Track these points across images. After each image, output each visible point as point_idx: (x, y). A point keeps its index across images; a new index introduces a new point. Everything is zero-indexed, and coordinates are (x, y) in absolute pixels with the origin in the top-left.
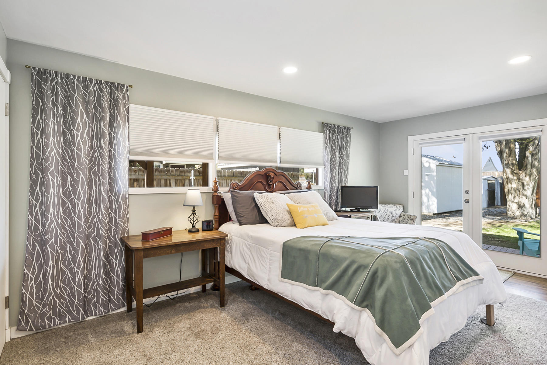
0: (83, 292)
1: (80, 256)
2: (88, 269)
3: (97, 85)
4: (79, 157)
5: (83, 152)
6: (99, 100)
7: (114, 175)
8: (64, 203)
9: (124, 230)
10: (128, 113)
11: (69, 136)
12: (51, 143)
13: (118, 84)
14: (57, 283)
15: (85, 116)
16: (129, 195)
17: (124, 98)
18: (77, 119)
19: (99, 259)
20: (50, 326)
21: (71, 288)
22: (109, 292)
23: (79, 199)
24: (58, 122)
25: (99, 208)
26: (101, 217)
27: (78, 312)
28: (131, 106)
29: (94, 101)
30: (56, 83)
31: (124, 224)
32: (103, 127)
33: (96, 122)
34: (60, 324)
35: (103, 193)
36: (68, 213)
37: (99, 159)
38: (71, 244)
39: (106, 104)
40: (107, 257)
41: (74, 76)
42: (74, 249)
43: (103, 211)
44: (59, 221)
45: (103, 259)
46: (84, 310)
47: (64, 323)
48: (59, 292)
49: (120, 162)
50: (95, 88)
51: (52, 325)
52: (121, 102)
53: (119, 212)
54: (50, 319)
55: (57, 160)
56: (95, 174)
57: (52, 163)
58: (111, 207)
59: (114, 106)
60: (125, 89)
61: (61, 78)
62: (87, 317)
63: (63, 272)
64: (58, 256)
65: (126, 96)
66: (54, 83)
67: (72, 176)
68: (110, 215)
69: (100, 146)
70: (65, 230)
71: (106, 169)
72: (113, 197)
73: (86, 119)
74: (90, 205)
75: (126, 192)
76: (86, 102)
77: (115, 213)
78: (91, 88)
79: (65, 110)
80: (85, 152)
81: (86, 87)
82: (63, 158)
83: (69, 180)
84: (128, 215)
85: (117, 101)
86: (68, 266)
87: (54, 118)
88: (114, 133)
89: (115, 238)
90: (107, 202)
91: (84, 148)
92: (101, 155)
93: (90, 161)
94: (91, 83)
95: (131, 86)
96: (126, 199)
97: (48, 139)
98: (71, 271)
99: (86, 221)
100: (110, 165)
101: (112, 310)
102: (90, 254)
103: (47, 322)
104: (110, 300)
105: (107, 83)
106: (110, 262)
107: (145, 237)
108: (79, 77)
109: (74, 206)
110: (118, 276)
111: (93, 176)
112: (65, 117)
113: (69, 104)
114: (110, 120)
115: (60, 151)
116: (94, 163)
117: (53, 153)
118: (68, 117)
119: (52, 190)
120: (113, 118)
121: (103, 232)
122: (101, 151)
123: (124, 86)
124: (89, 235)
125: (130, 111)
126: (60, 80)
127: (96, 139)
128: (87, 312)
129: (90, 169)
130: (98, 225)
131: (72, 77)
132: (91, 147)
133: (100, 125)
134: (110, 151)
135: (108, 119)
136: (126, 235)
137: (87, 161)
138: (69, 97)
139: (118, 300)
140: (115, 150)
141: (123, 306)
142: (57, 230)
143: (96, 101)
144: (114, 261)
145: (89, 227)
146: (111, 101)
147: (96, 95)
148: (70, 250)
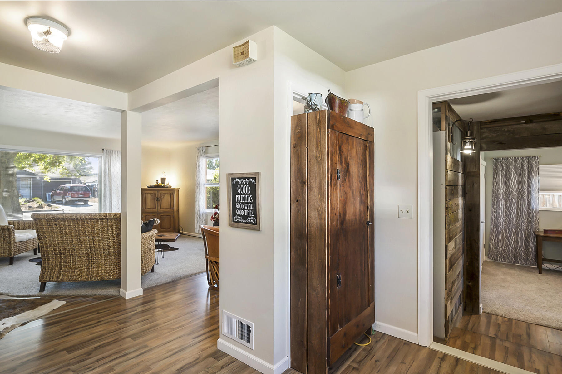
0: (514, 251)
1: (513, 235)
2: (516, 242)
3: (521, 160)
4: (512, 192)
5: (514, 190)
6: (523, 166)
7: (531, 200)
8: (506, 212)
9: (536, 228)
10: (538, 169)
11: (508, 183)
12: (500, 187)
13: (533, 157)
14: (503, 244)
15: (515, 174)
16: (539, 210)
17: (536, 163)
18: (512, 176)
19: (522, 238)
20: (500, 261)
21: (509, 248)
22: (527, 256)
23: (512, 211)
24: (503, 179)
25: (522, 216)
26: (523, 219)
27: (512, 259)
28: (540, 166)
29: (520, 167)
30: (503, 162)
31: (536, 224)
32: (524, 179)
33: (521, 176)
34: (504, 262)
35: (524, 209)
36: (508, 216)
37: (522, 193)
38: (509, 230)
39: (526, 168)
40: (526, 238)
41: (510, 158)
42: (510, 232)
43: (524, 217)
44: (504, 219)
45: (524, 239)
46: (514, 259)
47: (506, 262)
48: (503, 248)
49: (534, 195)
50: (520, 161)
51: (501, 260)
52: (534, 165)
53: (533, 218)
54: (500, 257)
55: (503, 194)
56: (520, 199)
57: (501, 195)
58: (529, 216)
59: (530, 168)
60: (536, 158)
61: (505, 160)
62: (516, 263)
63: (505, 241)
64: (503, 233)
65: (537, 162)
66: (502, 162)
67: (509, 201)
68: (528, 219)
69: (522, 187)
70: (507, 223)
71: (526, 198)
72: (530, 211)
73: (516, 176)
74: (518, 214)
75: (537, 209)
76: (516, 169)
77: (531, 219)
78: (518, 162)
79: (506, 173)
80: (515, 190)
81: (516, 161)
82: (505, 193)
83: (508, 202)
84: (538, 221)
85: (532, 165)
86: (508, 239)
87: (501, 177)
88: (530, 180)
89: (531, 231)
90: (527, 213)
91: (515, 189)
92: (524, 192)
93: (518, 194)
94: (518, 159)
95: (540, 156)
96: (537, 213)
97: (499, 186)
98: (509, 241)
99: (516, 221)
100: (528, 196)
101: (529, 265)
102: (518, 236)
103: (499, 258)
104: (528, 259)
105: (526, 157)
106: (528, 242)
107: (545, 231)
108: (512, 158)
109: (510, 213)
110: (532, 249)
111: (519, 201)
112: (506, 176)
113: (508, 170)
114: (528, 174)
115: (504, 190)
116: (520, 195)
117: (501, 191)
118: (508, 175)
119: (501, 206)
120: (530, 174)
121: (524, 227)
122: (523, 189)
123: (536, 157)
124: (517, 227)
125: (540, 169)
126: (504, 161)
127: (521, 184)
128: (516, 261)
129: (518, 198)
130: (522, 223)
131: (509, 158)
132: (518, 188)
133: (523, 177)
134: (528, 189)
135: (527, 174)
136: (537, 230)
137: (516, 194)
138: (508, 167)
139: (533, 261)
140: (531, 188)
141: (535, 265)
142: (503, 223)
143: (521, 167)
144: (530, 242)
145: (517, 224)
146: (528, 165)
147: (521, 164)
148: (509, 232)
